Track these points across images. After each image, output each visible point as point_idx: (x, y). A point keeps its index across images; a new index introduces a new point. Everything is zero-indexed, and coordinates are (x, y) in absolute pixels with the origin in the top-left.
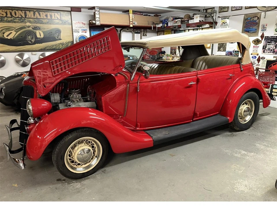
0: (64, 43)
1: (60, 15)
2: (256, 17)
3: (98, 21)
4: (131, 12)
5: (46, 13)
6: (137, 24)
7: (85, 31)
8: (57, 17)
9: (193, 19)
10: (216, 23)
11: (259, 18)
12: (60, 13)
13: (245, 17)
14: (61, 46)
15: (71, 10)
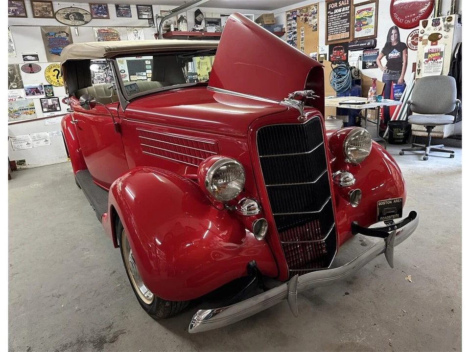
11: (69, 35)
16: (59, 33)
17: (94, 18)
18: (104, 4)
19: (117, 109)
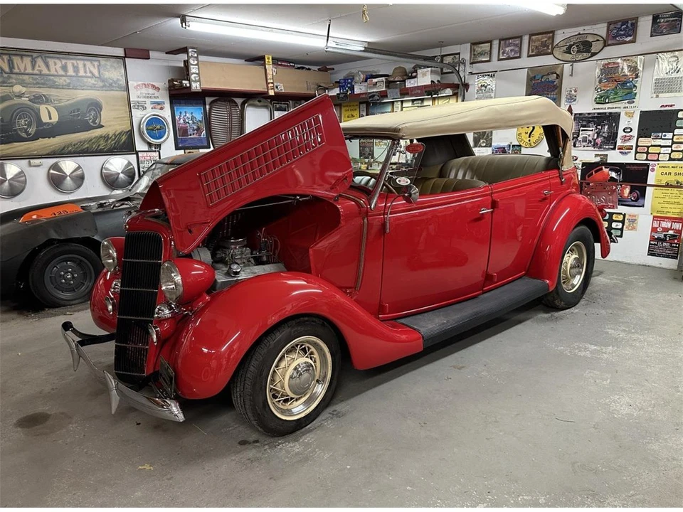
0: (110, 136)
1: (99, 66)
2: (552, 73)
3: (196, 81)
4: (269, 60)
5: (64, 61)
6: (282, 88)
7: (159, 105)
8: (91, 72)
9: (415, 77)
10: (466, 86)
11: (559, 77)
12: (99, 61)
13: (530, 73)
14: (102, 142)
15: (124, 55)
17: (609, 45)
18: (631, 19)
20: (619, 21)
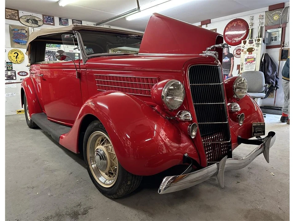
11: (27, 32)
16: (21, 30)
17: (45, 24)
18: (52, 16)
19: (79, 64)
20: (47, 16)
